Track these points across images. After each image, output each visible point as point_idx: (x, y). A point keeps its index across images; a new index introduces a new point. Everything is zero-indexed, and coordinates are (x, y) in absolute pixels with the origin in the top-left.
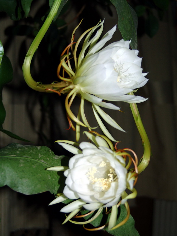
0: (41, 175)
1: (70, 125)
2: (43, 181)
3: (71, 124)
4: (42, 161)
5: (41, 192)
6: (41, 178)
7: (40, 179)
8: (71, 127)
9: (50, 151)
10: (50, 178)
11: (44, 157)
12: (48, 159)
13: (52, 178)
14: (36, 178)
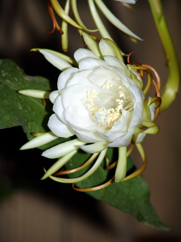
0: (9, 102)
1: (54, 26)
2: (12, 110)
3: (56, 24)
4: (8, 81)
5: (10, 126)
6: (9, 106)
7: (8, 108)
8: (56, 28)
9: (18, 68)
10: (21, 108)
11: (10, 75)
12: (16, 79)
13: (24, 108)
14: (2, 105)
